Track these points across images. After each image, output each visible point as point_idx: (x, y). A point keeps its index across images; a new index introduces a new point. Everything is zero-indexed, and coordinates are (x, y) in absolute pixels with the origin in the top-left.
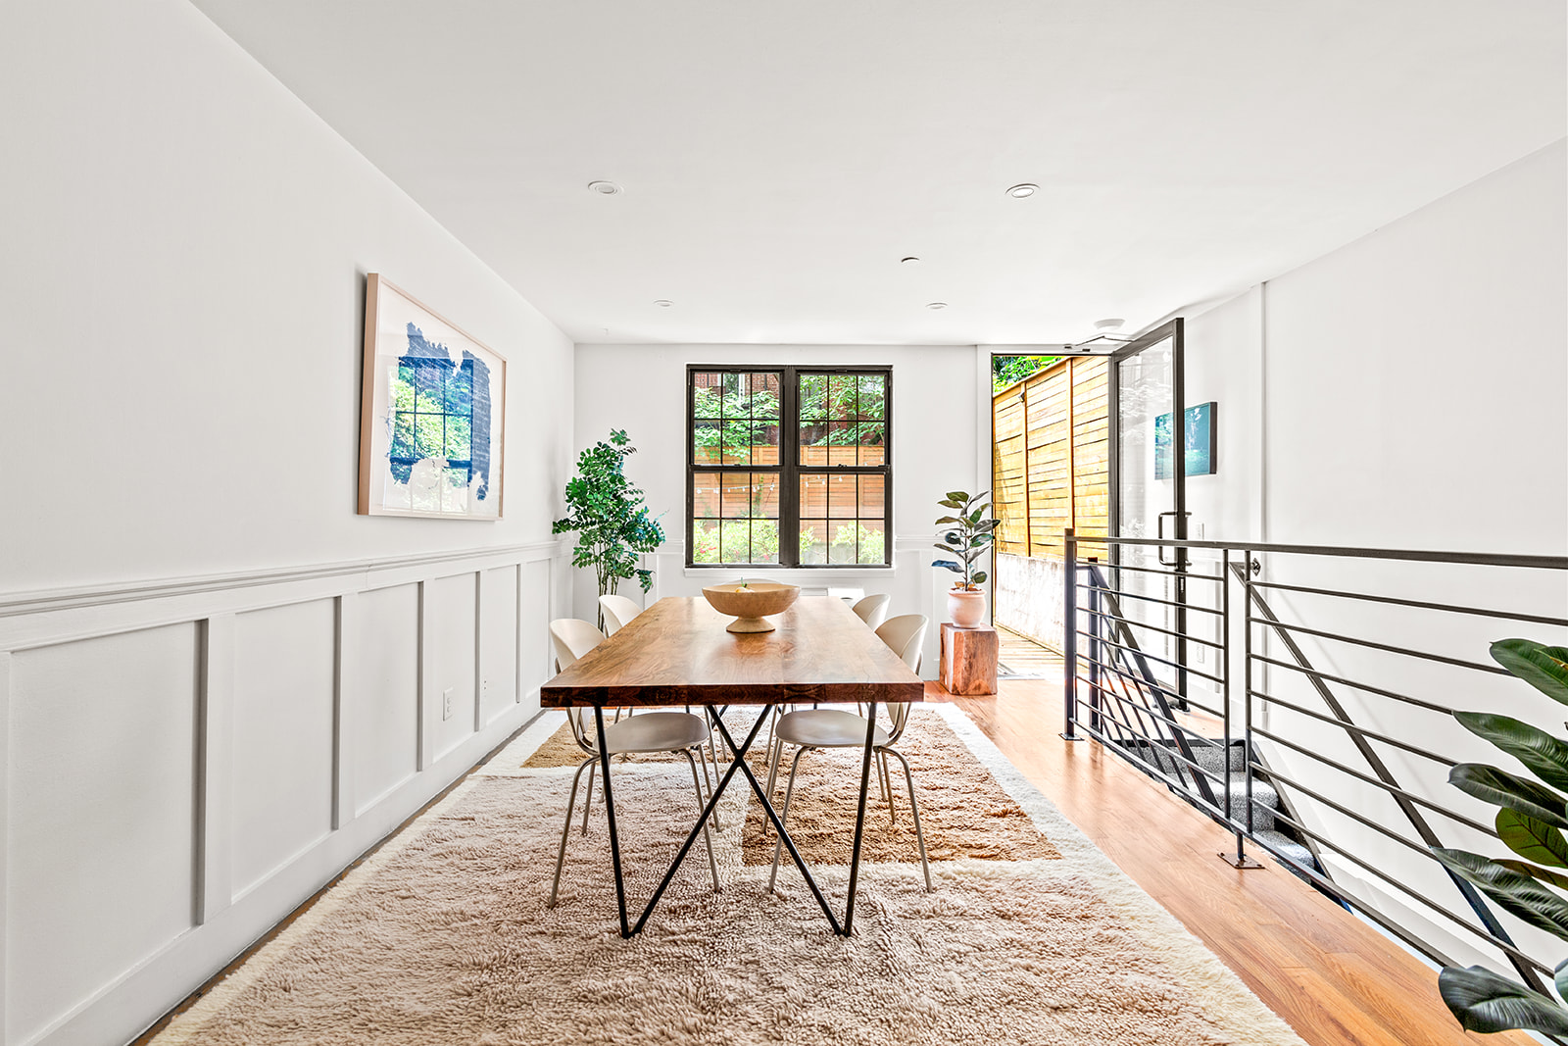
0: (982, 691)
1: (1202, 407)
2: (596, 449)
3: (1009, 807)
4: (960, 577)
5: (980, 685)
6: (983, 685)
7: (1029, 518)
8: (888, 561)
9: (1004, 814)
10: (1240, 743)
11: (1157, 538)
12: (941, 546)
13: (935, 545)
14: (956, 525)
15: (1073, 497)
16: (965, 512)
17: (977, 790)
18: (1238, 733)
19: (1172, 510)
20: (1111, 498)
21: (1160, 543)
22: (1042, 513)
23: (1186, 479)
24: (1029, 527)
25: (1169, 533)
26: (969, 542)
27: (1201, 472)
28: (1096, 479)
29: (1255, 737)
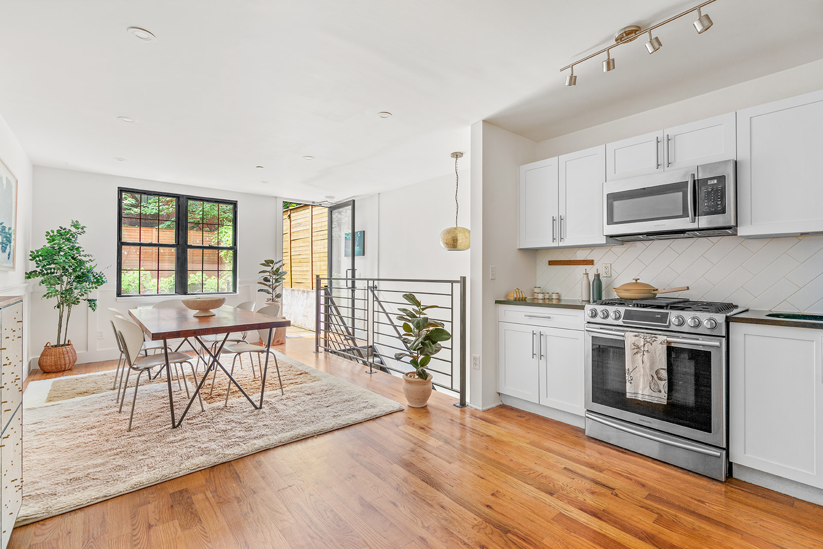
0: (280, 343)
1: (360, 232)
2: (58, 231)
3: (302, 372)
4: (270, 296)
5: (279, 341)
6: (280, 340)
7: (291, 271)
8: (235, 291)
9: (301, 374)
10: (371, 347)
11: (345, 278)
12: (261, 283)
13: (258, 283)
14: (268, 274)
15: (312, 262)
16: (273, 268)
17: (289, 370)
18: (371, 344)
19: (351, 268)
20: (328, 263)
21: (347, 279)
22: (298, 269)
23: (355, 257)
24: (291, 275)
25: (350, 276)
26: (274, 281)
27: (360, 255)
28: (322, 255)
29: (375, 344)
